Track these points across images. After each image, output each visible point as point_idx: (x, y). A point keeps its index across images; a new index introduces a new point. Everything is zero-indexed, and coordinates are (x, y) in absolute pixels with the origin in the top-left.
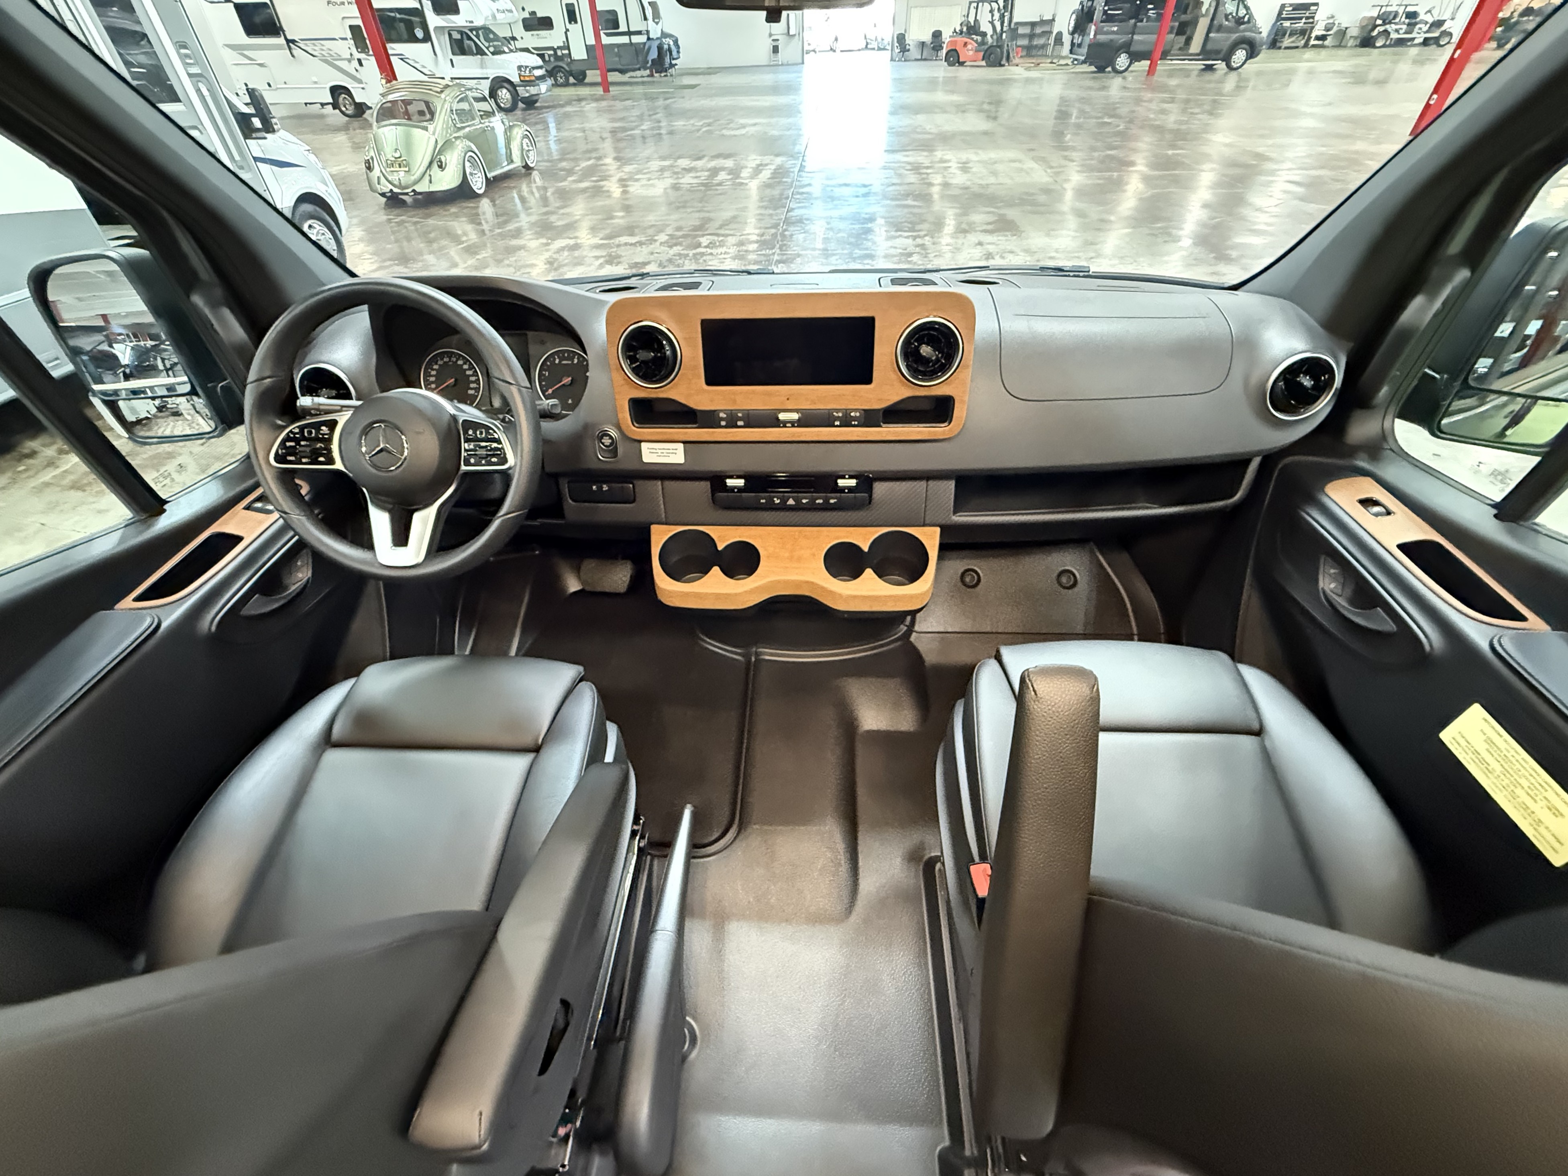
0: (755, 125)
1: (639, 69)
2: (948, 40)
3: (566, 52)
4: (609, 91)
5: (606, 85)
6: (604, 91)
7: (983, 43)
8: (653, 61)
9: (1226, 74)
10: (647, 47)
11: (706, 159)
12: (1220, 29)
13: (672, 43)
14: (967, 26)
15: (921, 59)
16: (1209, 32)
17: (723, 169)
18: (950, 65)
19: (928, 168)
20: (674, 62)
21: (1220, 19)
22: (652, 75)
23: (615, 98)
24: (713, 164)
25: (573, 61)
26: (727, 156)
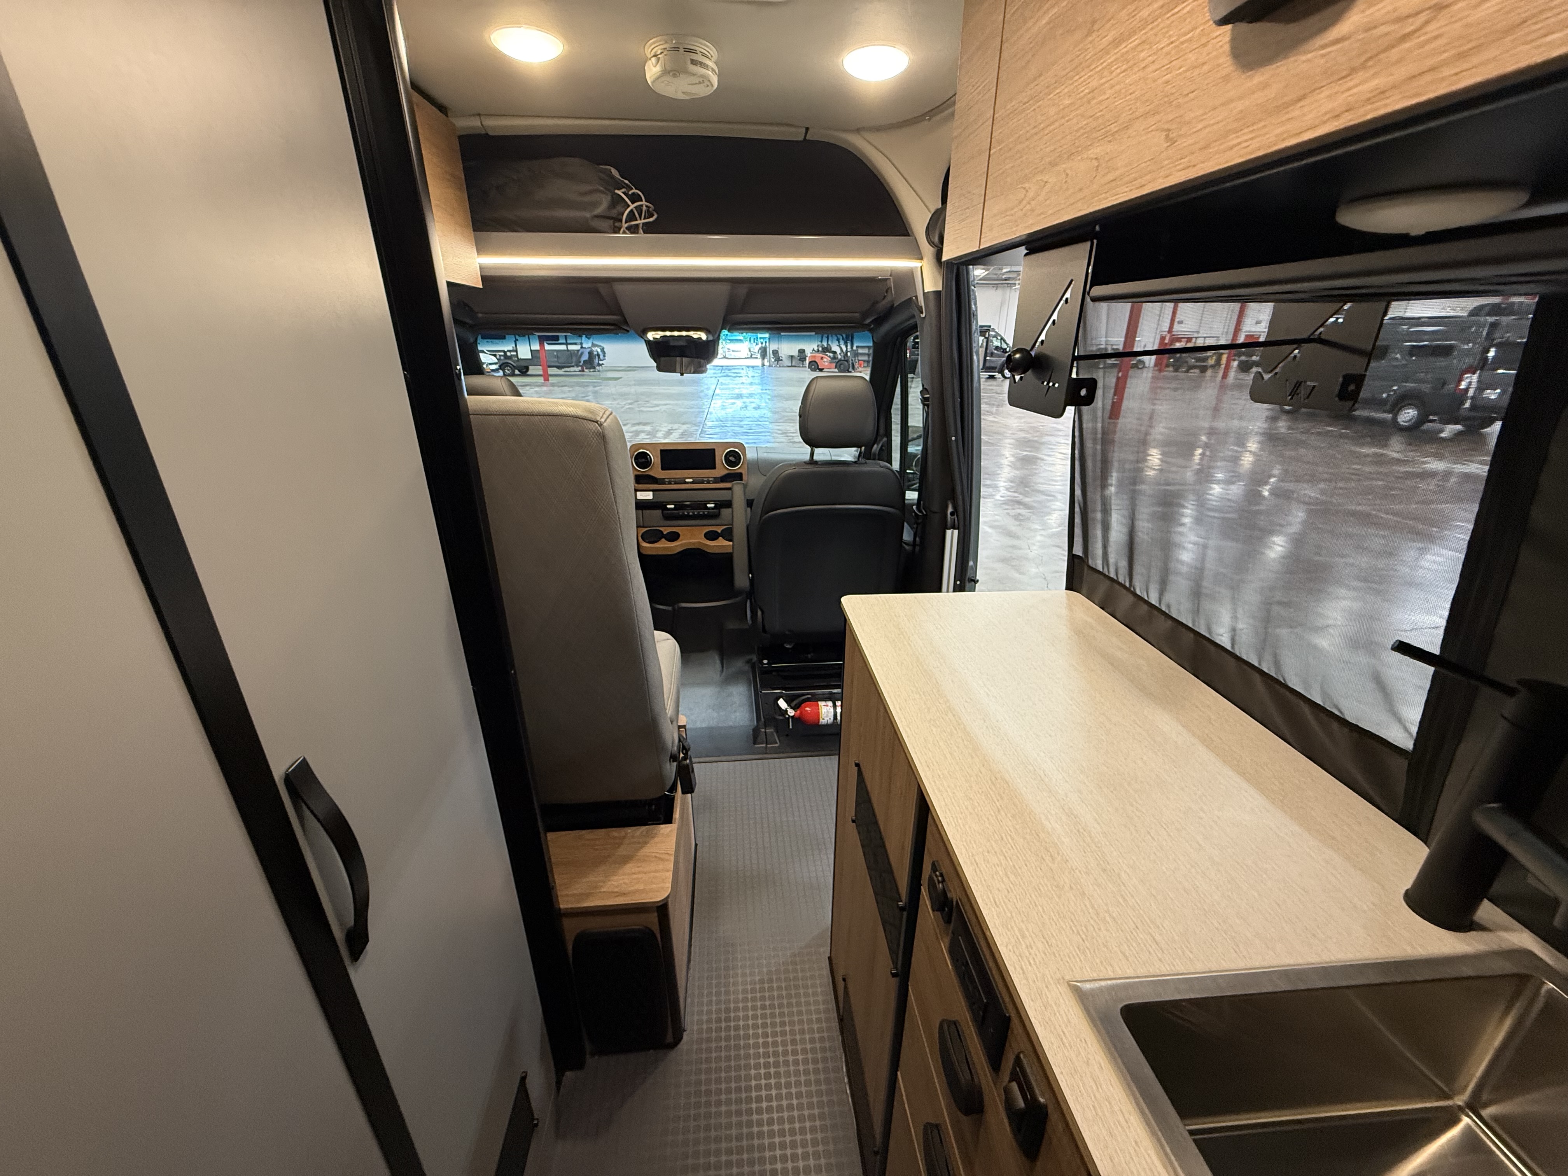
0: (665, 405)
1: (573, 366)
2: (809, 355)
3: (515, 353)
4: (548, 380)
5: (546, 377)
6: (545, 380)
7: (834, 358)
8: (584, 361)
9: (1002, 381)
10: (580, 352)
11: (629, 426)
12: (992, 355)
13: (599, 350)
14: (822, 347)
15: (792, 366)
16: (986, 356)
17: (643, 432)
18: (812, 370)
19: (793, 433)
20: (601, 362)
21: (991, 349)
22: (583, 371)
23: (553, 385)
24: (635, 428)
25: (519, 360)
26: (645, 424)
